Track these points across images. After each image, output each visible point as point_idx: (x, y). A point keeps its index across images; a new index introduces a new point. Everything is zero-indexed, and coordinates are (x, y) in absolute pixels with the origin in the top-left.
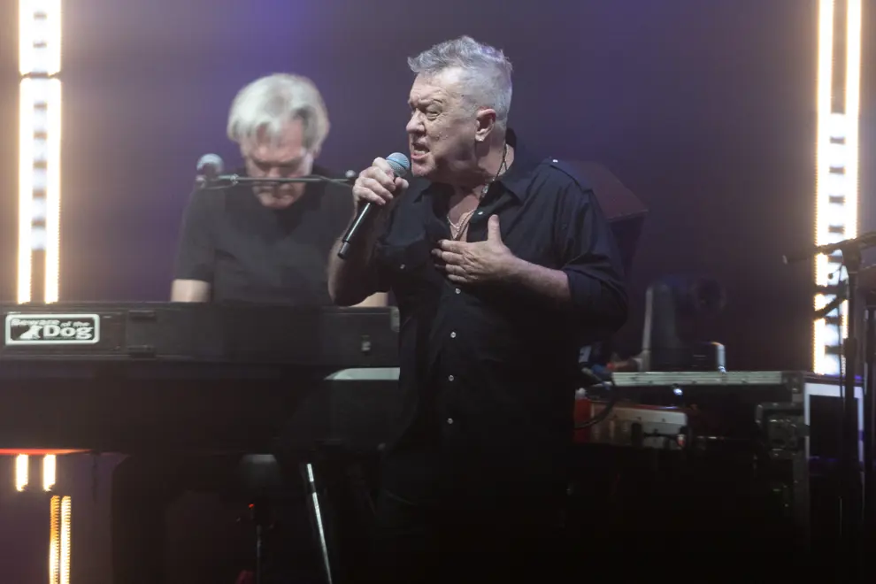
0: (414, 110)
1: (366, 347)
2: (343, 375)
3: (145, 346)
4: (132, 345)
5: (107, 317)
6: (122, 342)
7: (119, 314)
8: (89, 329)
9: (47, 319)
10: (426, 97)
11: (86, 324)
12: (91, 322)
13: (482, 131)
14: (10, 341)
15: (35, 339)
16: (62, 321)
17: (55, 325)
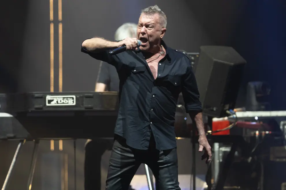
3: (90, 106)
4: (86, 105)
5: (78, 97)
6: (83, 105)
7: (82, 96)
8: (72, 100)
9: (59, 98)
10: (149, 22)
11: (71, 99)
12: (73, 98)
13: (162, 35)
14: (47, 104)
15: (55, 104)
16: (64, 98)
17: (61, 99)
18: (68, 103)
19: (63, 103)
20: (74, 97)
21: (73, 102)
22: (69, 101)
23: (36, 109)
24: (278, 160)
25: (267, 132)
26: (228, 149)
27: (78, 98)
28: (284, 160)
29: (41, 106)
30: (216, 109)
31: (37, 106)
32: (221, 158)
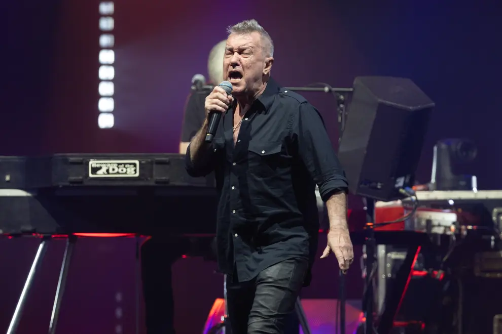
3: (164, 178)
4: (157, 177)
5: (143, 162)
6: (151, 176)
7: (149, 160)
8: (133, 169)
9: (111, 164)
10: (244, 45)
11: (132, 166)
12: (135, 165)
13: (266, 69)
14: (91, 175)
15: (105, 174)
16: (119, 164)
17: (115, 166)
18: (126, 173)
19: (118, 173)
20: (137, 162)
21: (135, 171)
22: (128, 169)
23: (72, 182)
24: (488, 275)
25: (470, 227)
26: (402, 256)
27: (143, 164)
28: (499, 275)
29: (81, 177)
30: (382, 186)
31: (72, 178)
32: (389, 270)
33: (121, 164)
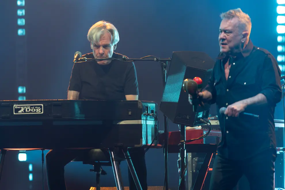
0: (221, 32)
1: (130, 113)
2: (123, 123)
3: (58, 114)
4: (54, 114)
6: (51, 113)
7: (50, 104)
9: (26, 106)
11: (39, 107)
12: (41, 107)
14: (14, 113)
15: (23, 113)
16: (31, 106)
17: (29, 108)
19: (31, 112)
20: (42, 105)
22: (37, 109)
23: (3, 118)
27: (46, 106)
29: (8, 115)
31: (3, 115)
32: (194, 168)
33: (32, 106)
